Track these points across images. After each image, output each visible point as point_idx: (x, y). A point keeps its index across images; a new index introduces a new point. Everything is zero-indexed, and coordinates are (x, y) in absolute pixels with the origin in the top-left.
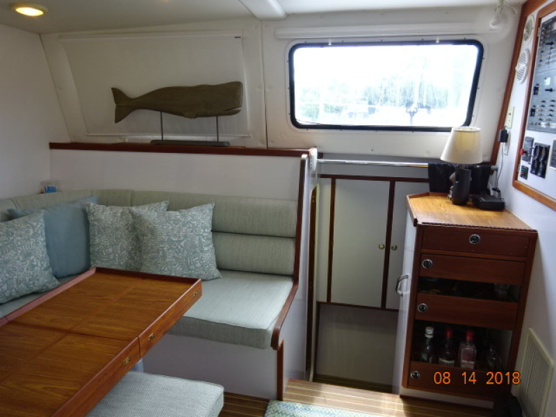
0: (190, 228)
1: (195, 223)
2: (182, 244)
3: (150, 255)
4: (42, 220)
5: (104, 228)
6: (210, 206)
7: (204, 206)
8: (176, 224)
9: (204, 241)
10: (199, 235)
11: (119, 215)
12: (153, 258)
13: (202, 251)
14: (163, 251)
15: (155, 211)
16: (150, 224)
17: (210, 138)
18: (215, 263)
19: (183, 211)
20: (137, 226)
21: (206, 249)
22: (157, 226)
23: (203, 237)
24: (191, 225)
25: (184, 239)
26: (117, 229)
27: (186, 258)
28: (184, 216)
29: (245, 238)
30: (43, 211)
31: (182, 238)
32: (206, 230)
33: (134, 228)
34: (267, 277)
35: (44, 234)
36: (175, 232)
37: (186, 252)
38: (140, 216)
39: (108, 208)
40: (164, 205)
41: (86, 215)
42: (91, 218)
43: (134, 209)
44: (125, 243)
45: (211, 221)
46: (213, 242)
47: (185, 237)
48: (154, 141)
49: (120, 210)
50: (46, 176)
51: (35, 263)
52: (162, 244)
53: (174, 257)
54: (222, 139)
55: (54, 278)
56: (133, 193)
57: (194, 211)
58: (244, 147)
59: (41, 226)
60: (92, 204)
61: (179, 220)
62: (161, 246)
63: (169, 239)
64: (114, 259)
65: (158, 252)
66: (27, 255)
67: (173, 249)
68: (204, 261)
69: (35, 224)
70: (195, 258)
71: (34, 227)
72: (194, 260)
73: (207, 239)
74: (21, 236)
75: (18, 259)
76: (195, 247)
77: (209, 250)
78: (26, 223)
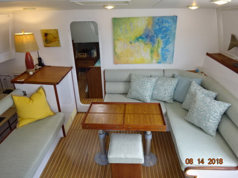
0: (208, 108)
1: (212, 108)
2: (202, 113)
4: (176, 81)
5: (190, 92)
6: (227, 105)
8: (204, 104)
9: (212, 118)
10: (211, 114)
13: (208, 121)
14: (194, 111)
16: (196, 99)
19: (213, 100)
21: (211, 121)
23: (212, 116)
24: (209, 108)
25: (203, 112)
27: (200, 119)
28: (210, 103)
31: (203, 111)
36: (202, 107)
37: (201, 117)
47: (204, 111)
51: (166, 93)
55: (172, 100)
57: (216, 103)
59: (175, 83)
60: (194, 82)
61: (206, 103)
62: (194, 109)
63: (198, 108)
65: (192, 110)
66: (165, 90)
67: (197, 112)
68: (207, 125)
69: (173, 82)
70: (204, 121)
71: (172, 82)
72: (203, 122)
73: (215, 118)
74: (167, 84)
75: (162, 90)
76: (206, 117)
77: (212, 122)
78: (171, 80)
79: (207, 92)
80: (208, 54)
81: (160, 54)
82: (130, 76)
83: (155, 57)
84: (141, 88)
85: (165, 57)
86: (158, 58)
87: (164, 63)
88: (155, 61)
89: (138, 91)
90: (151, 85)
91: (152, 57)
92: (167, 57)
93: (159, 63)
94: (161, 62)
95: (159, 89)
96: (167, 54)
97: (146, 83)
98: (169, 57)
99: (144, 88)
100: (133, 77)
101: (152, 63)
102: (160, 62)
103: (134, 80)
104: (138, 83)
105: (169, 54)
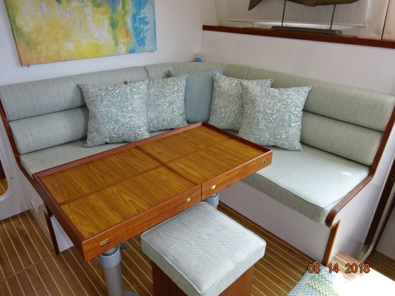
0: (283, 104)
1: (289, 101)
2: (274, 116)
3: (248, 120)
4: (184, 81)
5: (222, 93)
6: (307, 89)
7: (301, 88)
8: (273, 99)
9: (294, 118)
10: (290, 112)
11: (234, 85)
12: (249, 123)
13: (290, 126)
14: (258, 119)
15: (261, 86)
16: (252, 96)
17: (325, 27)
18: (299, 138)
19: (282, 89)
20: (243, 96)
21: (293, 125)
22: (257, 98)
23: (293, 114)
24: (285, 103)
25: (276, 113)
26: (230, 96)
27: (275, 129)
28: (281, 94)
29: (332, 122)
30: (186, 75)
31: (275, 112)
32: (297, 109)
33: (242, 97)
34: (344, 161)
35: (184, 90)
36: (271, 106)
37: (275, 124)
38: (247, 88)
39: (228, 78)
40: (269, 82)
41: (213, 81)
42: (215, 84)
43: (245, 82)
44: (234, 108)
45: (304, 102)
46: (302, 120)
47: (278, 111)
48: (274, 27)
49: (235, 81)
50: (197, 50)
51: (175, 110)
52: (258, 113)
53: (265, 126)
54: (334, 27)
55: (186, 122)
56: (250, 69)
57: (291, 91)
58: (357, 37)
59: (183, 85)
60: (218, 74)
61: (276, 97)
62: (257, 115)
63: (264, 111)
64: (224, 117)
65: (254, 119)
66: (171, 103)
67: (266, 119)
68: (289, 135)
69: (179, 83)
70: (282, 130)
71: (178, 85)
72: (281, 132)
73: (297, 117)
74: (169, 90)
75: (165, 105)
76: (284, 121)
77: (296, 126)
78: (175, 81)
79: (255, 83)
80: (206, 28)
81: (131, 31)
82: (80, 90)
83: (122, 39)
84: (123, 112)
85: (142, 36)
86: (129, 39)
87: (141, 52)
88: (123, 49)
89: (117, 121)
90: (142, 98)
91: (115, 38)
92: (145, 37)
93: (132, 51)
94: (136, 49)
95: (158, 106)
96: (145, 29)
97: (129, 97)
98: (148, 35)
99: (130, 108)
100: (91, 90)
101: (118, 54)
102: (134, 48)
103: (97, 96)
104: (110, 100)
105: (147, 30)
